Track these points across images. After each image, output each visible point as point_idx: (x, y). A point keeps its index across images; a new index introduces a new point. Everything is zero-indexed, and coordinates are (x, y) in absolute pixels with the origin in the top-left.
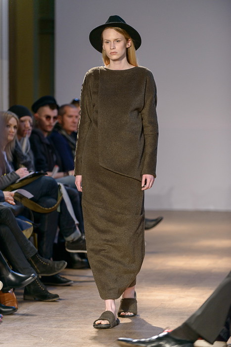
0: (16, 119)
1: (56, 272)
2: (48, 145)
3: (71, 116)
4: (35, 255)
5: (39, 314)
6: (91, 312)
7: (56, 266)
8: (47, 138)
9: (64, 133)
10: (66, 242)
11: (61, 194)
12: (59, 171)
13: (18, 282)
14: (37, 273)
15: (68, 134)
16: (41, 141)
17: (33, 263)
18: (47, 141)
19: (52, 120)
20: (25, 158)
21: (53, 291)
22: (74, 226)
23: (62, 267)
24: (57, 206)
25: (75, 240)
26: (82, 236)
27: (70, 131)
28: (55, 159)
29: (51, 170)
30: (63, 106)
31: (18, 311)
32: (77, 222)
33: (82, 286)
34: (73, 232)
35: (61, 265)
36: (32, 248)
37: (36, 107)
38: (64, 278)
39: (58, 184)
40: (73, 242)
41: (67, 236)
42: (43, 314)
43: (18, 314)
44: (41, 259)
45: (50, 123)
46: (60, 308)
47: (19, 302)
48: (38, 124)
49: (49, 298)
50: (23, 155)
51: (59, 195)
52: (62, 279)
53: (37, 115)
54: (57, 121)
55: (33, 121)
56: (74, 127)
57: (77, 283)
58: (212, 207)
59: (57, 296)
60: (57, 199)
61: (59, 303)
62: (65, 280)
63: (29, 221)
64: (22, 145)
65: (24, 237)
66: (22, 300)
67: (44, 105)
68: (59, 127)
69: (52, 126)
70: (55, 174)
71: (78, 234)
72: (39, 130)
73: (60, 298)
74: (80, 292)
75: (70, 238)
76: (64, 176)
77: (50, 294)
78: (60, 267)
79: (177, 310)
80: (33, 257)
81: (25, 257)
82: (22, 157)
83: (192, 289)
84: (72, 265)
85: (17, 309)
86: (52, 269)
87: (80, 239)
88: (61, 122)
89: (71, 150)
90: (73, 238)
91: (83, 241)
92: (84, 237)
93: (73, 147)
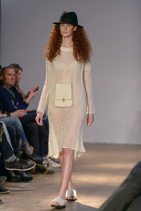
3: (10, 75)
9: (5, 87)
10: (6, 163)
11: (3, 130)
15: (8, 88)
23: (3, 181)
24: (0, 138)
25: (11, 162)
26: (17, 158)
27: (9, 85)
30: (4, 68)
32: (13, 149)
33: (16, 194)
34: (11, 156)
35: (2, 179)
38: (4, 188)
39: (1, 122)
40: (11, 163)
41: (6, 159)
51: (1, 130)
52: (2, 189)
56: (13, 82)
57: (13, 192)
58: (108, 141)
62: (4, 189)
74: (15, 198)
83: (94, 197)
87: (15, 161)
88: (3, 79)
89: (10, 99)
90: (10, 160)
91: (18, 162)
92: (18, 159)
93: (11, 97)
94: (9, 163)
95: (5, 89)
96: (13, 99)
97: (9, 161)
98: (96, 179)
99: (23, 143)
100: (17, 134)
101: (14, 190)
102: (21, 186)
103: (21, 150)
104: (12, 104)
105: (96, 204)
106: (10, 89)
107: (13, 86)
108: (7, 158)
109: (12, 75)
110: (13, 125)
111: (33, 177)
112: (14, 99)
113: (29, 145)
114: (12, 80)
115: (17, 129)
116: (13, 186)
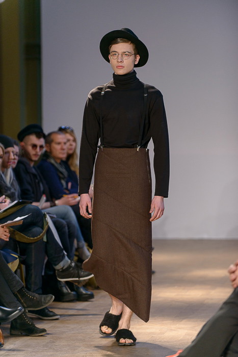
0: (2, 148)
1: (43, 306)
2: (34, 175)
3: (59, 143)
4: (21, 289)
5: (26, 349)
6: (79, 347)
7: (43, 300)
8: (34, 167)
9: (53, 161)
10: (56, 271)
11: (47, 223)
12: (47, 201)
13: (4, 316)
14: (24, 307)
15: (56, 162)
16: (27, 171)
17: (19, 296)
18: (34, 171)
19: (38, 148)
20: (9, 189)
21: (40, 326)
22: (62, 254)
23: (49, 301)
24: (43, 235)
25: (64, 268)
26: (71, 263)
27: (58, 158)
28: (42, 189)
29: (38, 200)
30: (50, 134)
31: (4, 346)
33: (70, 320)
34: (62, 260)
35: (48, 299)
36: (18, 281)
37: (22, 136)
40: (63, 271)
41: (56, 265)
42: (29, 350)
43: (4, 350)
44: (27, 293)
45: (37, 152)
46: (48, 343)
47: (5, 338)
48: (24, 154)
49: (37, 333)
50: (7, 187)
51: (45, 224)
53: (23, 144)
54: (44, 149)
55: (19, 150)
56: (63, 154)
59: (44, 330)
60: (43, 228)
61: (46, 337)
63: (15, 254)
64: (6, 175)
65: (10, 270)
66: (9, 335)
67: (30, 133)
68: (47, 155)
69: (38, 155)
70: (42, 204)
71: (68, 262)
72: (25, 159)
73: (48, 332)
74: (67, 325)
75: (59, 266)
76: (51, 206)
77: (37, 328)
78: (47, 301)
79: (167, 344)
80: (19, 290)
81: (12, 291)
82: (6, 188)
83: (184, 321)
84: (60, 298)
85: (3, 344)
86: (39, 303)
87: (70, 267)
88: (48, 150)
89: (60, 178)
90: (62, 266)
91: (74, 268)
92: (73, 264)
93: (61, 176)
94: (61, 271)
95: (52, 165)
96: (63, 179)
97: (60, 268)
98: (188, 293)
99: (78, 244)
100: (69, 232)
101: (67, 314)
102: (77, 308)
103: (76, 256)
104: (63, 186)
105: (186, 331)
106: (60, 164)
107: (64, 159)
108: (57, 263)
109: (63, 144)
110: (63, 219)
111: (94, 294)
112: (65, 177)
113: (88, 247)
114: (62, 151)
115: (69, 225)
116: (65, 307)
